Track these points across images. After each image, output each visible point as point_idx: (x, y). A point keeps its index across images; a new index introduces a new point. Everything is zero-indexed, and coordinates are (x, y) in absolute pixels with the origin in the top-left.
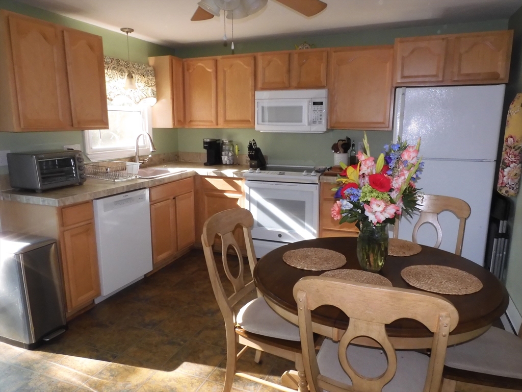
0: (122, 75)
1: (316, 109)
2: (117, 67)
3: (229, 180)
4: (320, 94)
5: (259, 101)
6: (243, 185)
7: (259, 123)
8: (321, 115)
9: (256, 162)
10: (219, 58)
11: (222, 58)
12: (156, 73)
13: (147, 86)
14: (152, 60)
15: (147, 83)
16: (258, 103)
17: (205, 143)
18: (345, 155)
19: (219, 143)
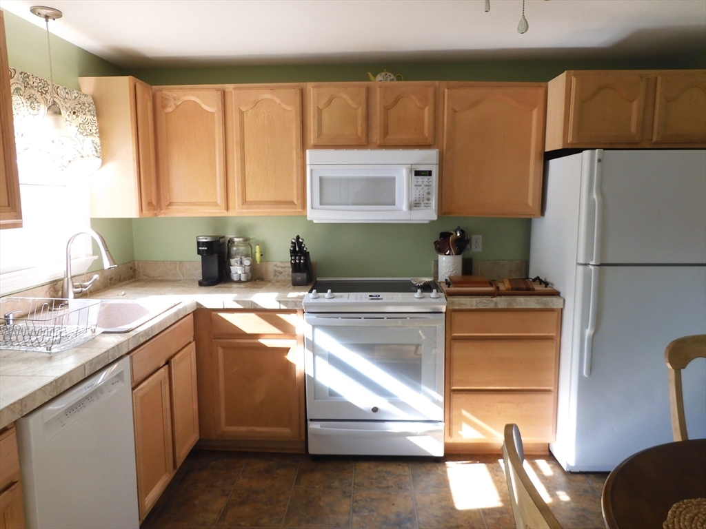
0: (34, 108)
1: (420, 183)
2: (23, 88)
3: (267, 315)
4: (428, 158)
5: (313, 167)
6: (298, 322)
7: (314, 206)
8: (429, 193)
9: (304, 275)
10: (229, 87)
11: (235, 89)
12: (99, 108)
13: (82, 133)
14: (89, 84)
15: (82, 128)
16: (311, 170)
17: (199, 244)
18: (459, 258)
19: (224, 243)
